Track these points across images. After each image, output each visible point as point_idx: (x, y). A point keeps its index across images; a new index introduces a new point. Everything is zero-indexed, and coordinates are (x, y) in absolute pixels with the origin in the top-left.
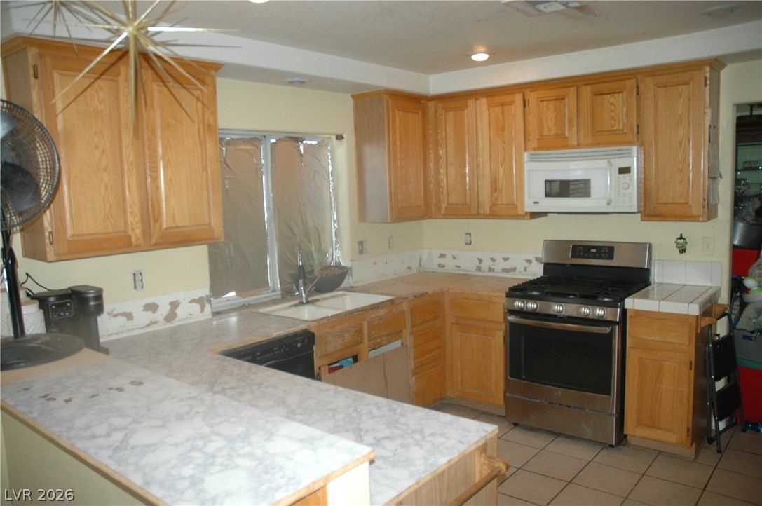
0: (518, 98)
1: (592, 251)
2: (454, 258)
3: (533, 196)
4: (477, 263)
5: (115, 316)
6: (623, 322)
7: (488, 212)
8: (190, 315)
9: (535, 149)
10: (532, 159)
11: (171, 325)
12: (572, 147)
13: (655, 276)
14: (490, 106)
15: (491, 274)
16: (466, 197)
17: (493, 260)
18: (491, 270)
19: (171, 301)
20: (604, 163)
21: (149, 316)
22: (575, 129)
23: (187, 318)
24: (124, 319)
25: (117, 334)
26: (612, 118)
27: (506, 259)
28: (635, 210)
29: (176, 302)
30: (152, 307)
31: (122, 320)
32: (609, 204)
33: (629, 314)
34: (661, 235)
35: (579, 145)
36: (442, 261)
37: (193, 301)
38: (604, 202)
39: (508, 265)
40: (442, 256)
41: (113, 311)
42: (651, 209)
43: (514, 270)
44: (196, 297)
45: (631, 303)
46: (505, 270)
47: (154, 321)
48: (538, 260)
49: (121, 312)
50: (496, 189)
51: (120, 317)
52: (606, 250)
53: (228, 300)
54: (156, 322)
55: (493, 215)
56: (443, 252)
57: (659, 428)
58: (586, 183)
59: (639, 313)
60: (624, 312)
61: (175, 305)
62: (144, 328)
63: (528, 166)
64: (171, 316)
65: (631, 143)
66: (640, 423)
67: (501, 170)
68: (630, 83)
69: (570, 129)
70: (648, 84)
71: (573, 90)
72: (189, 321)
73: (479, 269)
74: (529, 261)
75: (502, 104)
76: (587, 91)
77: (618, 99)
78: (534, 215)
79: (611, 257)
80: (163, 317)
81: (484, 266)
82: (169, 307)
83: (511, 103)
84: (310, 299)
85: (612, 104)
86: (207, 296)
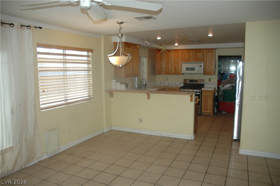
0: (181, 52)
1: (194, 81)
2: (163, 83)
3: (184, 70)
4: (169, 84)
6: (201, 92)
7: (174, 73)
9: (184, 61)
10: (183, 63)
12: (191, 61)
13: (205, 86)
14: (175, 53)
15: (172, 86)
16: (169, 70)
17: (172, 83)
18: (172, 85)
20: (197, 65)
22: (192, 58)
26: (199, 57)
27: (175, 83)
28: (203, 73)
32: (198, 72)
33: (202, 91)
34: (206, 78)
35: (192, 61)
36: (161, 84)
38: (197, 72)
39: (175, 84)
40: (161, 83)
42: (205, 73)
43: (177, 85)
45: (203, 89)
46: (175, 85)
48: (182, 83)
50: (175, 69)
52: (196, 81)
55: (175, 74)
56: (161, 82)
57: (208, 110)
58: (194, 68)
59: (204, 91)
60: (202, 90)
63: (183, 65)
65: (202, 61)
66: (204, 110)
67: (177, 65)
68: (202, 51)
69: (191, 58)
70: (205, 52)
71: (192, 51)
73: (169, 85)
74: (180, 83)
75: (177, 53)
76: (194, 52)
77: (200, 53)
78: (183, 74)
79: (197, 82)
81: (170, 85)
83: (179, 53)
84: (145, 89)
85: (199, 54)
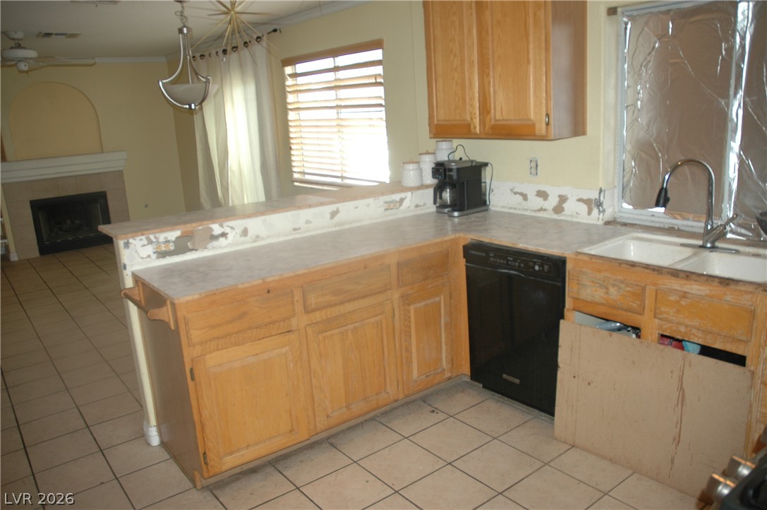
5: (516, 193)
8: (577, 213)
11: (558, 218)
19: (560, 194)
21: (539, 202)
23: (572, 216)
24: (521, 198)
25: (515, 209)
29: (564, 196)
30: (543, 195)
31: (520, 198)
37: (580, 200)
41: (514, 188)
44: (585, 197)
47: (544, 208)
49: (520, 191)
51: (518, 195)
53: (653, 216)
54: (545, 210)
61: (563, 199)
62: (535, 211)
64: (558, 209)
72: (575, 220)
80: (552, 207)
82: (558, 199)
86: (596, 199)
